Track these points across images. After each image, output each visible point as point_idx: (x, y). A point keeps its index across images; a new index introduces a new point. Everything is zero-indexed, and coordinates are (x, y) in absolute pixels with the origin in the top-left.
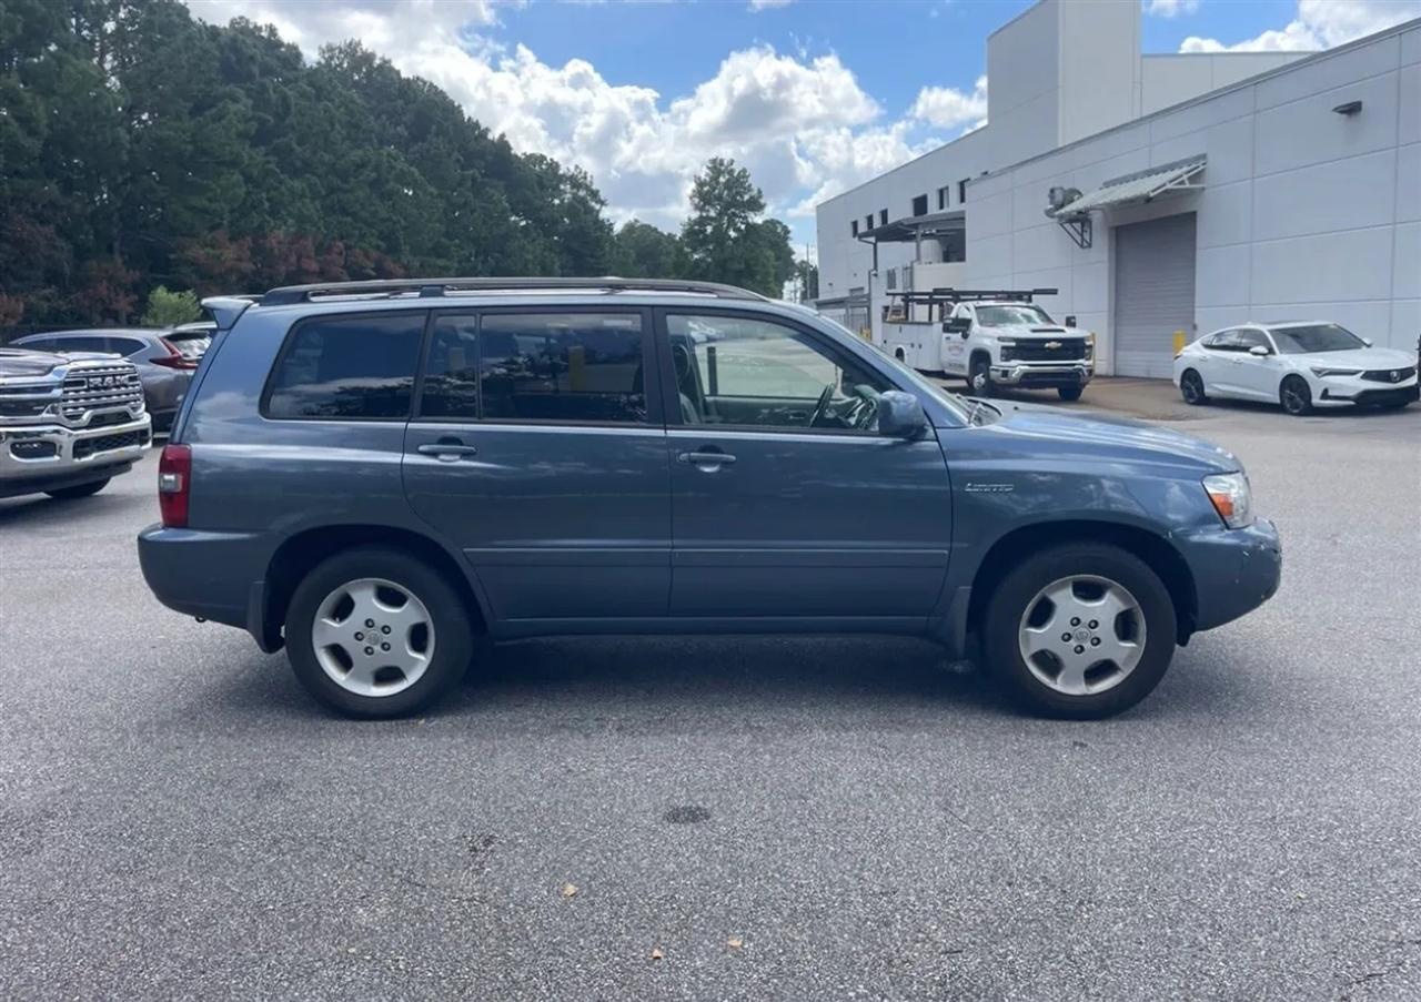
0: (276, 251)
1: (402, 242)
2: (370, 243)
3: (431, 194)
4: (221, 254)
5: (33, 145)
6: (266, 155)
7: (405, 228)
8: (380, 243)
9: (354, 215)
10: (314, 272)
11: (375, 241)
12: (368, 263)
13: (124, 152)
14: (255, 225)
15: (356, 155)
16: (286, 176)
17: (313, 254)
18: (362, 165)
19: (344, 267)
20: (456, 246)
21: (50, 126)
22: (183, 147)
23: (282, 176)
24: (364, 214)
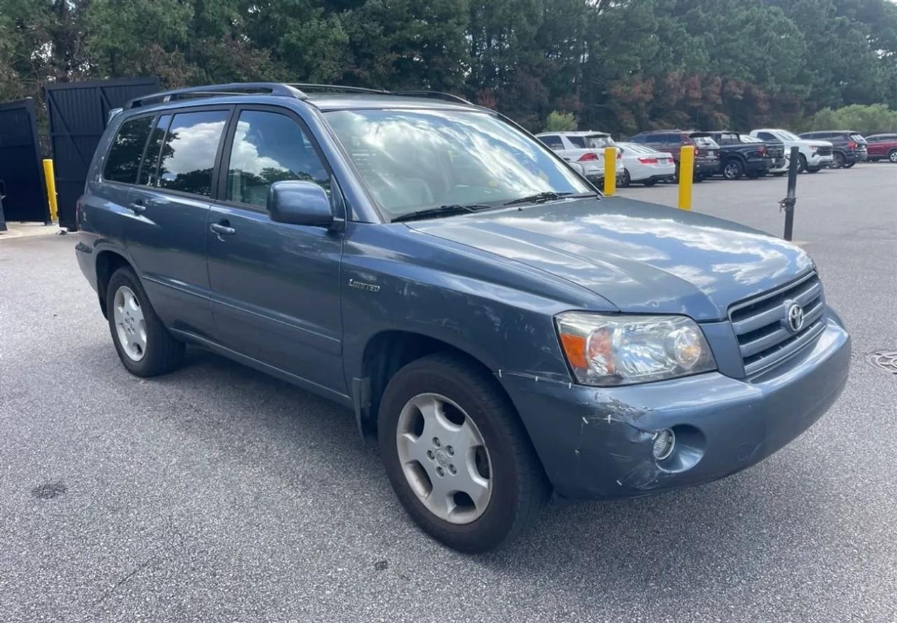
0: (672, 86)
1: (769, 74)
2: (743, 77)
3: (800, 37)
4: (631, 90)
5: (534, 30)
6: (678, 22)
7: (773, 64)
8: (750, 75)
9: (735, 58)
10: (697, 99)
11: (746, 75)
12: (739, 91)
13: (584, 29)
14: (662, 69)
15: (744, 14)
16: (689, 35)
17: (699, 87)
18: (747, 21)
19: (720, 94)
20: (815, 75)
21: (545, 18)
22: (619, 22)
23: (686, 35)
24: (743, 56)
